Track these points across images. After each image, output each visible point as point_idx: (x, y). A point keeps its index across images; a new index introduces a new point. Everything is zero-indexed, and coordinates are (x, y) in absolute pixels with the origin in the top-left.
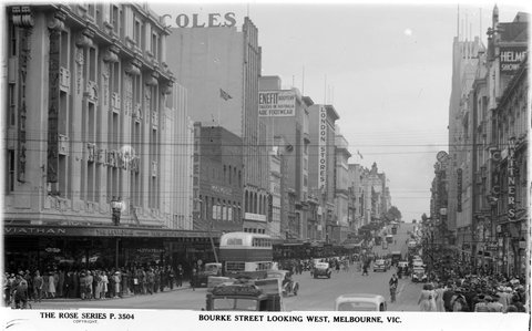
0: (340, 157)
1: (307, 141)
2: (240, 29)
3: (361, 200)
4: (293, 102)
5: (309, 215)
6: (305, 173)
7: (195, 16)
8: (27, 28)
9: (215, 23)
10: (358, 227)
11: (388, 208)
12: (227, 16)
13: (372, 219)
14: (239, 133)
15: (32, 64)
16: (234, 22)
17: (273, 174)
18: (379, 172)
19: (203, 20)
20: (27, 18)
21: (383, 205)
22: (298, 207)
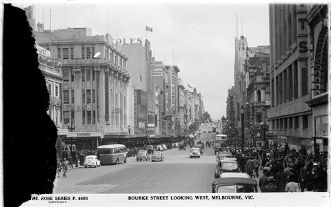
0: (180, 90)
1: (167, 87)
2: (144, 45)
3: (190, 110)
4: (162, 69)
5: (169, 122)
6: (167, 102)
7: (124, 40)
8: (98, 72)
9: (133, 42)
10: (189, 125)
11: (203, 113)
12: (138, 40)
13: (195, 120)
14: (145, 90)
15: (100, 83)
16: (141, 42)
17: (157, 105)
18: (198, 93)
19: (128, 41)
20: (99, 69)
21: (200, 111)
22: (165, 119)
